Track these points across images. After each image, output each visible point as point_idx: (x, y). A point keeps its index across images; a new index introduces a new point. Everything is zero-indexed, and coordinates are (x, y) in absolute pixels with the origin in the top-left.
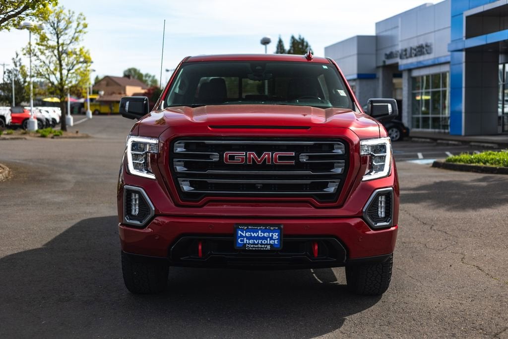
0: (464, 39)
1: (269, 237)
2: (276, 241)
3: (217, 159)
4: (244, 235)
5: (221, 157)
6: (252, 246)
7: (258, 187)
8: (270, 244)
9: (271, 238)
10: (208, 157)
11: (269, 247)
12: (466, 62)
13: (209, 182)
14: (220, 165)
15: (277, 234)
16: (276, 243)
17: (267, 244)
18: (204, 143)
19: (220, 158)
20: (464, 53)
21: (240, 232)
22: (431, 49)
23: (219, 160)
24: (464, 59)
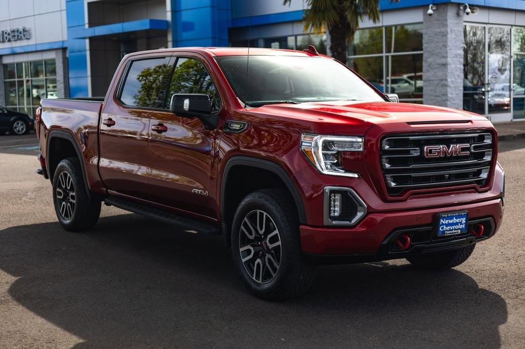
0: (87, 26)
1: (460, 222)
2: (464, 225)
3: (419, 154)
4: (444, 223)
5: (422, 151)
6: (449, 232)
7: (446, 177)
8: (460, 229)
9: (461, 224)
10: (408, 152)
11: (459, 231)
12: (91, 50)
13: (413, 176)
14: (421, 159)
15: (464, 219)
16: (464, 227)
17: (458, 229)
18: (408, 139)
19: (420, 153)
20: (87, 41)
21: (442, 220)
22: (30, 34)
23: (420, 155)
24: (88, 47)
